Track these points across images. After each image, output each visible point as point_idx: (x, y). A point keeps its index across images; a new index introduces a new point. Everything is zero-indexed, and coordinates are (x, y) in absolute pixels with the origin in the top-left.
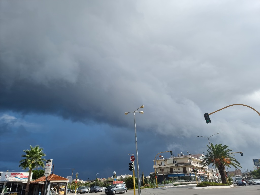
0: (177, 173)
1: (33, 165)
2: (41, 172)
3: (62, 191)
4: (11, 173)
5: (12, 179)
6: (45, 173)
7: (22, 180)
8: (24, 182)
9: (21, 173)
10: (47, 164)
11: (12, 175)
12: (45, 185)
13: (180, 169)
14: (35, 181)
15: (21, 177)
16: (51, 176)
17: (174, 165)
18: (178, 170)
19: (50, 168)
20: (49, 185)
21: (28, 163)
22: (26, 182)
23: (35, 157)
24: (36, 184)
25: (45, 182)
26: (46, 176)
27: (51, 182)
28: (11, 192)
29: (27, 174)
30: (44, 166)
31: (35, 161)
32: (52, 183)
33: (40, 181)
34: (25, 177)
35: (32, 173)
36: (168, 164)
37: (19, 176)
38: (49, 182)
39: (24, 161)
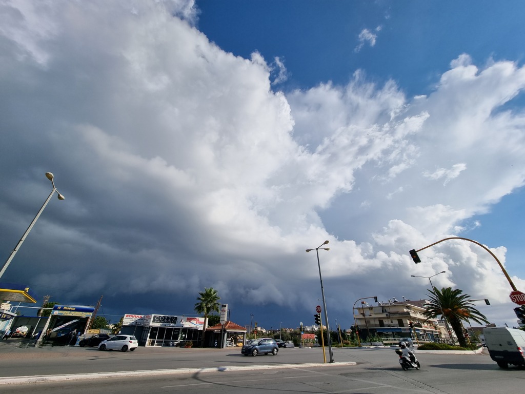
0: (389, 326)
1: (208, 309)
2: (216, 317)
3: (239, 342)
4: (186, 318)
5: (187, 325)
6: (221, 320)
7: (198, 327)
8: (199, 329)
9: (196, 318)
10: (223, 309)
11: (189, 320)
12: (221, 333)
13: (393, 321)
14: (211, 328)
15: (197, 323)
16: (227, 323)
17: (384, 315)
18: (390, 323)
19: (226, 313)
20: (226, 335)
21: (203, 307)
22: (202, 329)
23: (210, 300)
24: (212, 332)
25: (221, 331)
26: (222, 323)
27: (227, 331)
28: (187, 339)
29: (202, 320)
30: (220, 311)
31: (210, 305)
32: (228, 333)
33: (216, 329)
34: (200, 322)
35: (207, 319)
36: (376, 314)
37: (194, 322)
38: (225, 331)
39: (199, 305)
